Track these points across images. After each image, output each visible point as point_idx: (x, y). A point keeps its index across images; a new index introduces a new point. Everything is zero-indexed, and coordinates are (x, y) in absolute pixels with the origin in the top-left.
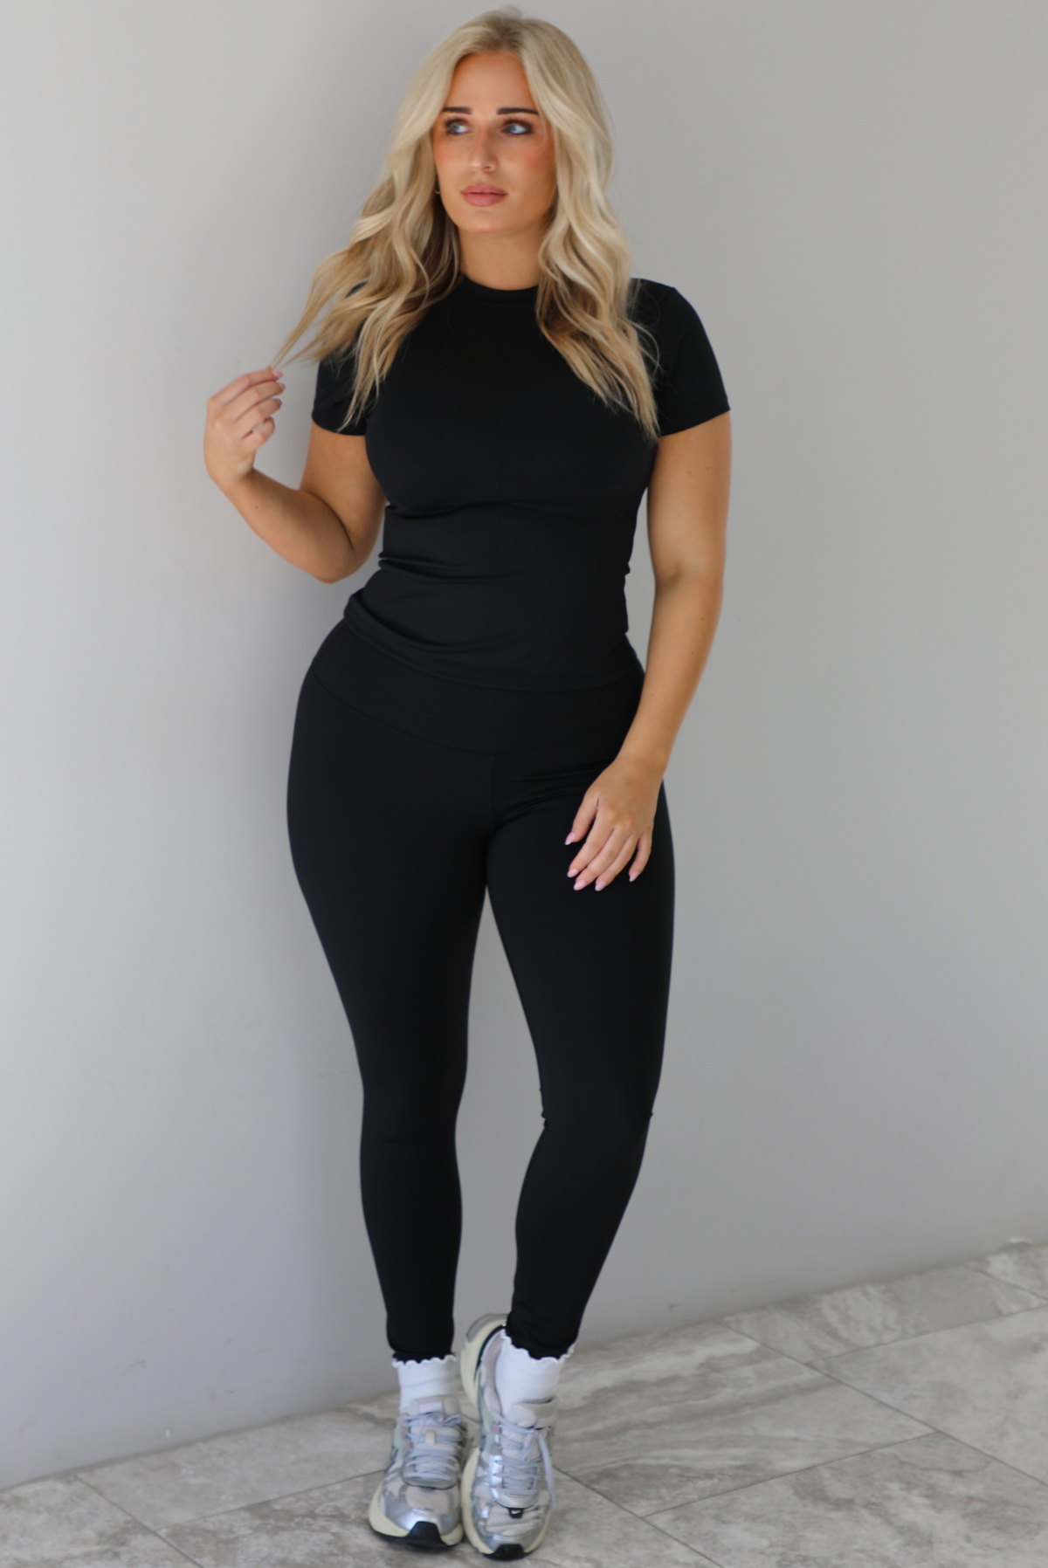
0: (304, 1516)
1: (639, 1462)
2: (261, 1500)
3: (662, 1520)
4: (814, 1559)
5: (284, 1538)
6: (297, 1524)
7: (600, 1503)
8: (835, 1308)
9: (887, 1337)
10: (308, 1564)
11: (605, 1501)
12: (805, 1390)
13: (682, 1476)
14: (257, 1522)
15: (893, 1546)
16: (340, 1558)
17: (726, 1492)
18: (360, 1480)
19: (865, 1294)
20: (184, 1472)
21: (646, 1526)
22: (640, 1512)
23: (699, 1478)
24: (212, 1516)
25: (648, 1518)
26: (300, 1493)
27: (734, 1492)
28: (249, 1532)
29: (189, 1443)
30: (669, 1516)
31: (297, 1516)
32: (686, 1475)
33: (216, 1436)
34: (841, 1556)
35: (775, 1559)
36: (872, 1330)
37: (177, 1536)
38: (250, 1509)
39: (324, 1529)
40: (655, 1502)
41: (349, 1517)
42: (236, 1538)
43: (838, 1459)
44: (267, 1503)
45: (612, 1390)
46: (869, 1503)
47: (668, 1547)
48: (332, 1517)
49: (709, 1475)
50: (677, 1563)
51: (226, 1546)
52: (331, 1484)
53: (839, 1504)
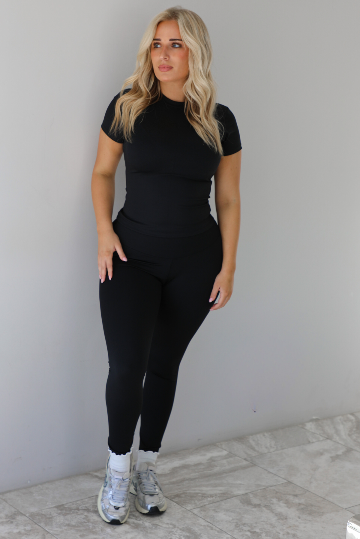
0: (75, 510)
1: (188, 492)
2: (60, 504)
3: (196, 511)
4: (247, 524)
5: (69, 517)
6: (73, 512)
7: (175, 505)
8: (254, 440)
9: (272, 450)
10: (77, 525)
11: (177, 505)
12: (244, 468)
13: (202, 496)
14: (59, 512)
15: (274, 520)
16: (87, 524)
17: (217, 502)
18: (94, 497)
19: (264, 435)
20: (34, 495)
21: (191, 513)
22: (188, 508)
23: (208, 497)
24: (44, 509)
25: (191, 510)
26: (73, 502)
27: (220, 502)
28: (57, 515)
29: (36, 485)
30: (198, 510)
31: (73, 509)
32: (204, 496)
33: (45, 483)
34: (256, 523)
35: (234, 524)
36: (266, 448)
37: (32, 516)
38: (57, 507)
39: (82, 514)
40: (194, 505)
41: (90, 510)
42: (52, 517)
43: (255, 491)
44: (63, 505)
45: (179, 468)
46: (266, 505)
47: (198, 520)
48: (84, 510)
49: (212, 496)
50: (201, 525)
51: (49, 519)
52: (84, 499)
53: (255, 506)
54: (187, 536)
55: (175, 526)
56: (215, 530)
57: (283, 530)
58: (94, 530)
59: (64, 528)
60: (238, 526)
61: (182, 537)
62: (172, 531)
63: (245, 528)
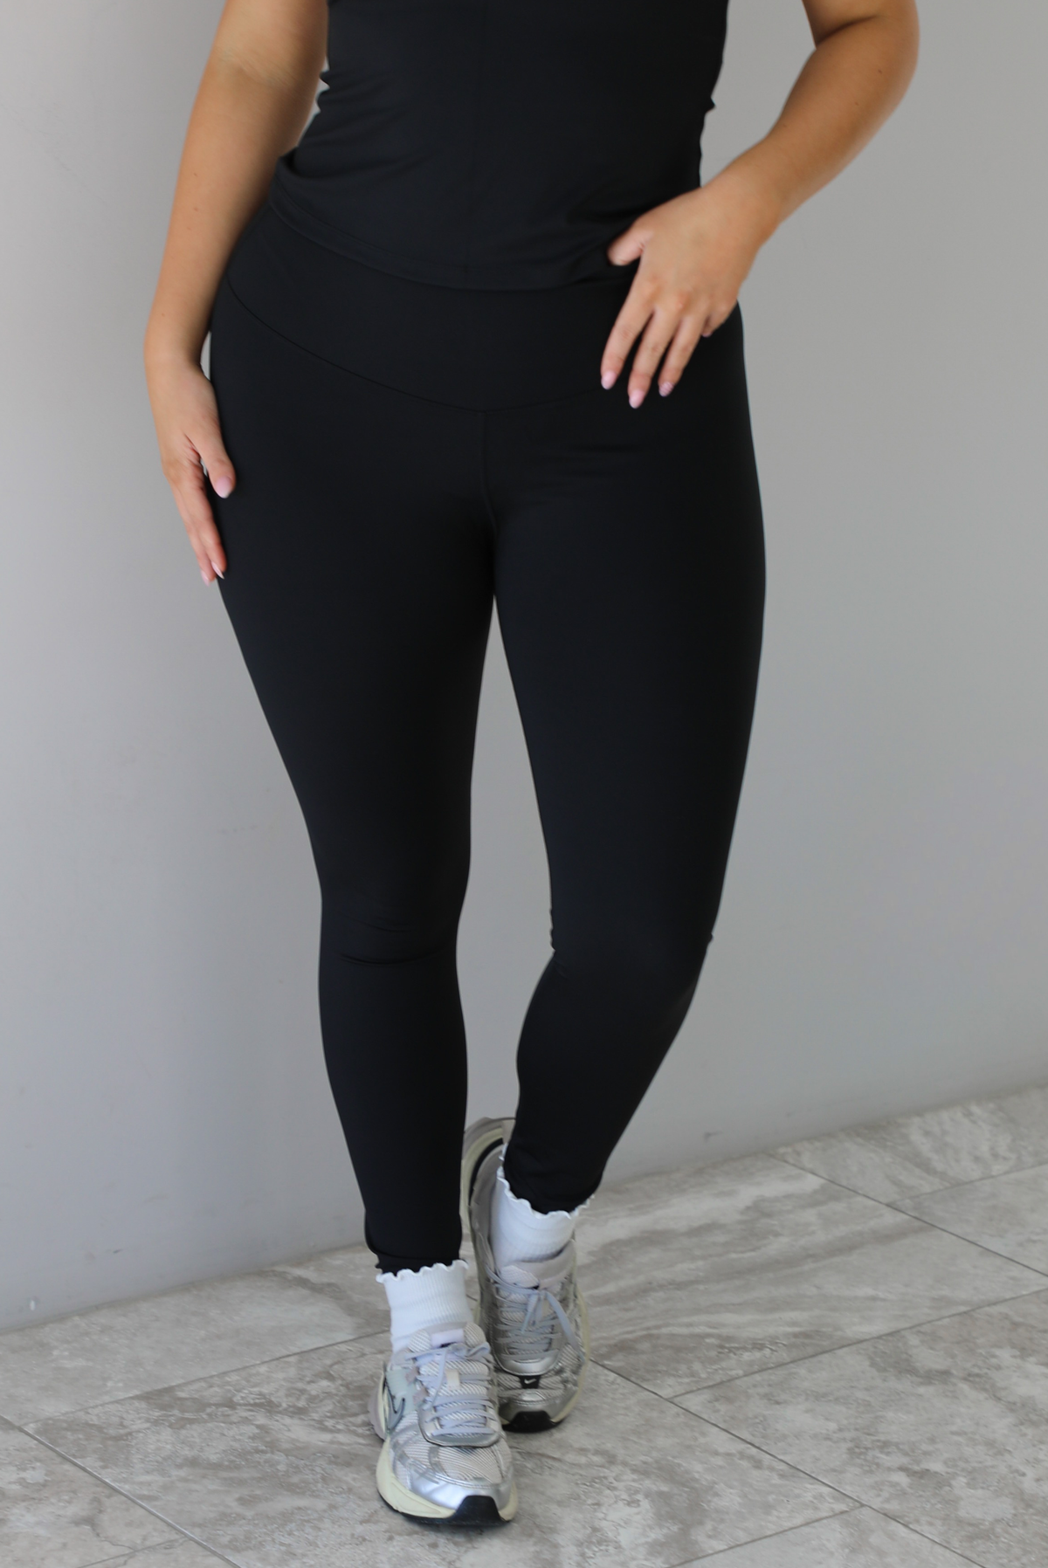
0: (217, 1405)
1: (664, 1331)
2: (159, 1387)
3: (695, 1402)
4: (897, 1445)
5: (194, 1433)
6: (208, 1414)
7: (613, 1383)
8: (927, 1133)
9: (997, 1168)
10: (226, 1463)
11: (620, 1380)
12: (886, 1238)
13: (722, 1347)
14: (157, 1413)
15: (1001, 1426)
16: (268, 1456)
17: (781, 1365)
18: (292, 1359)
19: (969, 1114)
20: (56, 1353)
21: (675, 1410)
22: (666, 1392)
23: (745, 1349)
24: (96, 1406)
25: (676, 1400)
26: (212, 1377)
27: (792, 1365)
28: (148, 1425)
29: (61, 1318)
30: (706, 1396)
31: (210, 1405)
32: (727, 1346)
33: (97, 1308)
34: (932, 1440)
35: (844, 1446)
36: (977, 1159)
37: (50, 1433)
38: (146, 1397)
39: (246, 1421)
40: (686, 1380)
41: (279, 1405)
42: (130, 1434)
43: (929, 1322)
44: (169, 1390)
45: (629, 1242)
46: (969, 1375)
47: (703, 1434)
48: (256, 1406)
49: (758, 1346)
50: (716, 1453)
51: (115, 1443)
52: (254, 1366)
53: (929, 1377)
54: (661, 1494)
55: (611, 1460)
56: (771, 1469)
57: (1037, 1461)
58: (295, 1479)
59: (175, 1473)
60: (861, 1453)
61: (639, 1497)
62: (602, 1475)
63: (886, 1460)
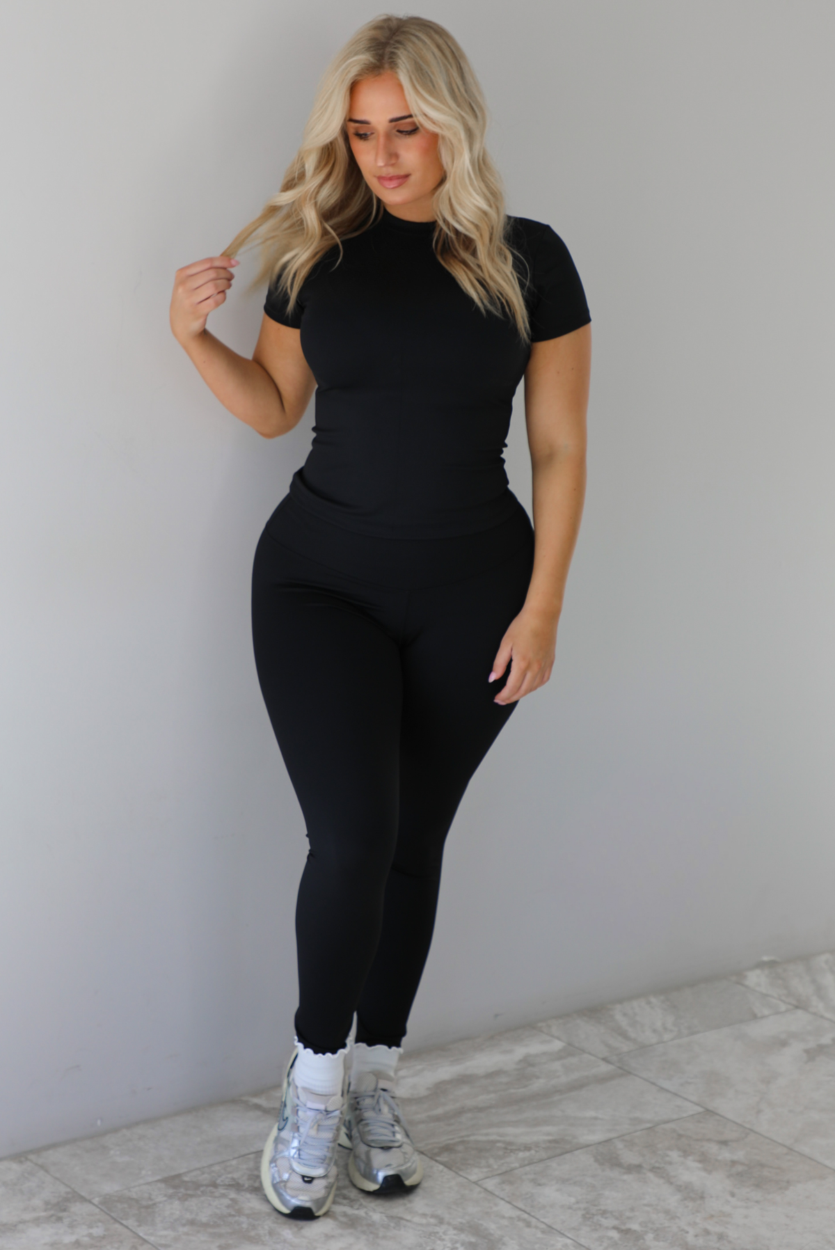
0: (207, 1186)
1: (472, 1138)
2: (173, 1173)
3: (491, 1184)
4: (611, 1212)
5: (193, 1203)
6: (202, 1192)
7: (442, 1171)
8: (625, 1015)
9: (667, 1037)
10: (212, 1223)
11: (445, 1170)
12: (602, 1080)
13: (506, 1149)
14: (171, 1191)
15: (673, 1201)
16: (237, 1218)
17: (541, 1161)
18: (252, 1156)
19: (649, 1003)
20: (112, 1152)
21: (478, 1189)
22: (473, 1178)
23: (519, 1150)
24: (135, 1187)
25: (480, 1183)
26: (204, 1167)
27: (547, 1161)
28: (165, 1199)
29: (115, 1130)
30: (496, 1180)
31: (202, 1186)
32: (509, 1148)
33: (137, 1124)
34: (632, 1210)
35: (580, 1213)
36: (655, 1031)
37: (108, 1203)
38: (165, 1181)
39: (223, 1196)
40: (485, 1170)
41: (243, 1186)
42: (154, 1204)
43: (629, 1134)
44: (179, 1176)
45: (450, 1082)
46: (654, 1168)
47: (496, 1205)
49: (527, 1148)
50: (503, 1217)
51: (146, 1210)
52: (229, 1160)
53: (630, 1169)
54: (471, 1243)
55: (441, 1221)
56: (536, 1227)
57: (695, 1224)
58: (252, 1233)
59: (182, 1230)
60: (590, 1218)
61: (458, 1245)
62: (435, 1231)
63: (605, 1222)
